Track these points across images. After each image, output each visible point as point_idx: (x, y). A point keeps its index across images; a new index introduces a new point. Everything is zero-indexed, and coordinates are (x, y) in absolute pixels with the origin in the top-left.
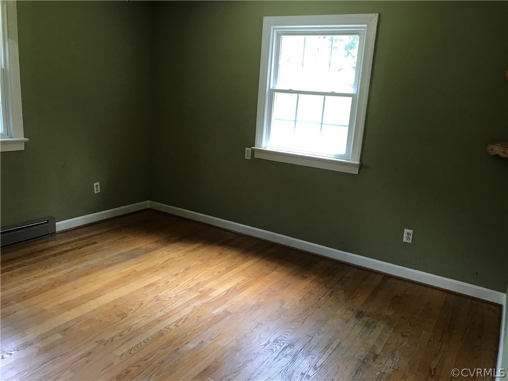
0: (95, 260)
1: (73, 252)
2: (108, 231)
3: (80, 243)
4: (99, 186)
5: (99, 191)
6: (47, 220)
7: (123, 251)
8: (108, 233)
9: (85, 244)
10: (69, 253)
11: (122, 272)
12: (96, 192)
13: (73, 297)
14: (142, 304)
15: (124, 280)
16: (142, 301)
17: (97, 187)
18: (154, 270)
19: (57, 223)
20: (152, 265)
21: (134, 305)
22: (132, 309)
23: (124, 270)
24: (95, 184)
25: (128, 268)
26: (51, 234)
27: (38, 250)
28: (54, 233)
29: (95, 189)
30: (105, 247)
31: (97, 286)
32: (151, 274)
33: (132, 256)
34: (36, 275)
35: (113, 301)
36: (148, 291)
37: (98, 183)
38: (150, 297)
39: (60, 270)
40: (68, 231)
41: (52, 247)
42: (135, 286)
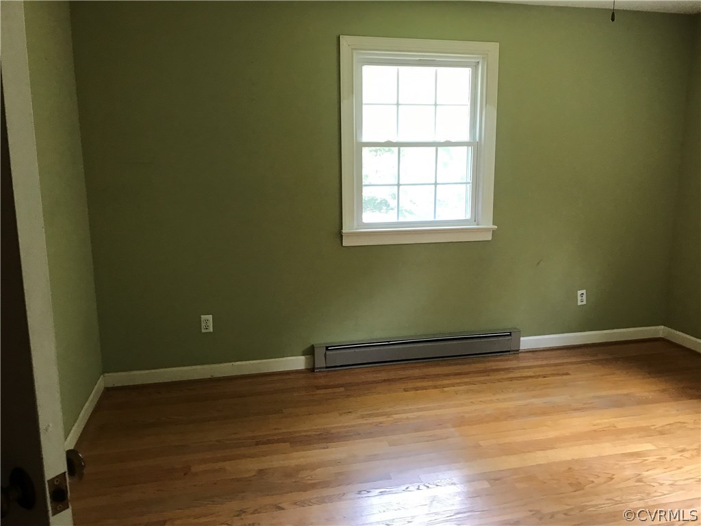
0: (560, 397)
1: (534, 379)
2: (590, 362)
3: (548, 370)
4: (584, 296)
5: (584, 303)
6: (510, 333)
7: (604, 393)
8: (589, 364)
9: (554, 372)
10: (530, 380)
11: (595, 422)
12: (579, 303)
13: (519, 439)
14: (612, 479)
15: (594, 436)
16: (614, 475)
17: (582, 298)
18: (646, 433)
19: (522, 339)
20: (643, 424)
21: (599, 477)
22: (593, 482)
23: (598, 421)
24: (580, 292)
25: (604, 419)
26: (514, 351)
27: (493, 368)
28: (517, 351)
29: (579, 298)
30: (579, 383)
31: (552, 434)
32: (639, 437)
33: (617, 404)
34: (483, 399)
35: (569, 461)
36: (627, 463)
37: (584, 291)
38: (628, 473)
39: (511, 399)
40: (536, 351)
41: (510, 368)
42: (608, 449)
